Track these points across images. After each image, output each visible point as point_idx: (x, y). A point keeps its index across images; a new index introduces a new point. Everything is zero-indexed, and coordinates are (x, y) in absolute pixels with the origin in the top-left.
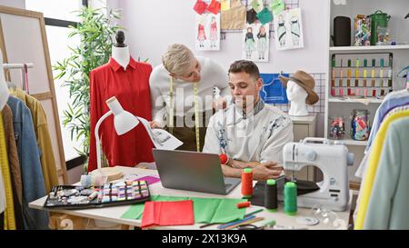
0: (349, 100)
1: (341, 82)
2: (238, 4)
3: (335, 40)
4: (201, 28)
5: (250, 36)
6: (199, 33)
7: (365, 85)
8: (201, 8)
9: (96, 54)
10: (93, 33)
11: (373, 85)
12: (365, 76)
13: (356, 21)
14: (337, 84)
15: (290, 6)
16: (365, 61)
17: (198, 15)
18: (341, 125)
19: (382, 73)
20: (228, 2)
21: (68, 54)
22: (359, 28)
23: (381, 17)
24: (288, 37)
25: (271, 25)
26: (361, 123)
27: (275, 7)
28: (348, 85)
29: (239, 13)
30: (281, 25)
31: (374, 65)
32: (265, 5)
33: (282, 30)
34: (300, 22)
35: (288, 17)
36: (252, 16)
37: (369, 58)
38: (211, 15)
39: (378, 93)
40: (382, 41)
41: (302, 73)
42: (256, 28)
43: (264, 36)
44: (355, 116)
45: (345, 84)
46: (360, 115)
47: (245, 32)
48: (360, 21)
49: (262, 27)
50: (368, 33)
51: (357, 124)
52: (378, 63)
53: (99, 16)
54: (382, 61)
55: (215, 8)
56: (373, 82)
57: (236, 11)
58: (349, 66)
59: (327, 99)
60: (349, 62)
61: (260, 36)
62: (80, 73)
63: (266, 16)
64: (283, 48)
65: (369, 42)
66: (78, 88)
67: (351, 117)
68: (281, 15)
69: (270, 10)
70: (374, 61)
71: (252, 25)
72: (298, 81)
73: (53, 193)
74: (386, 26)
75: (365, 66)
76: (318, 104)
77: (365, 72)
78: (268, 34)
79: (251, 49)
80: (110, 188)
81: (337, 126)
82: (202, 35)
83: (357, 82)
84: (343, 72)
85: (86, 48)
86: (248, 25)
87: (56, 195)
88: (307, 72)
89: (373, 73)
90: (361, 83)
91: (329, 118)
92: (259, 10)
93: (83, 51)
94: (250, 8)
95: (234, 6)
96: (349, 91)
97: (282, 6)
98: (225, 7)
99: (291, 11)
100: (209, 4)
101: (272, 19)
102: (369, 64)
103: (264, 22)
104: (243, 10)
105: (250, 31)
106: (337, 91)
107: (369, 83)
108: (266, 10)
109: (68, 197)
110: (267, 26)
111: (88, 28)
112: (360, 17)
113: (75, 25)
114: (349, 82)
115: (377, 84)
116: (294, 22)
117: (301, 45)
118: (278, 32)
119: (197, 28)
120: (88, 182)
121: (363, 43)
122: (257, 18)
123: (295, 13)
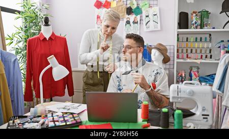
0: (189, 60)
1: (182, 50)
2: (121, 3)
3: (181, 25)
4: (98, 17)
5: (128, 22)
6: (97, 20)
7: (196, 52)
8: (99, 5)
9: (32, 31)
10: (31, 17)
11: (201, 52)
12: (196, 47)
13: (192, 14)
14: (180, 51)
15: (152, 6)
16: (196, 38)
17: (96, 9)
18: (183, 75)
19: (206, 45)
20: (115, 2)
21: (15, 30)
22: (194, 19)
23: (206, 13)
24: (151, 24)
25: (141, 16)
26: (195, 74)
27: (143, 6)
28: (187, 52)
29: (122, 8)
30: (147, 16)
31: (201, 40)
32: (138, 4)
33: (147, 19)
34: (158, 15)
35: (151, 12)
36: (129, 11)
37: (199, 37)
38: (105, 9)
39: (204, 57)
40: (207, 26)
41: (160, 44)
42: (132, 18)
43: (137, 23)
44: (191, 70)
45: (185, 51)
46: (195, 70)
47: (125, 20)
48: (194, 15)
49: (135, 17)
50: (199, 22)
51: (193, 74)
52: (203, 40)
53: (35, 7)
54: (206, 38)
55: (107, 5)
56: (201, 51)
57: (120, 8)
58: (187, 41)
59: (176, 60)
60: (187, 38)
61: (135, 22)
62: (22, 43)
63: (138, 11)
64: (148, 30)
65: (199, 27)
66: (20, 52)
67: (189, 71)
68: (147, 11)
69: (140, 7)
70: (201, 38)
71: (130, 16)
72: (159, 49)
73: (11, 122)
74: (208, 18)
75: (196, 41)
76: (168, 63)
77: (196, 45)
78: (139, 22)
79: (129, 30)
80: (52, 116)
81: (181, 76)
82: (99, 21)
83: (192, 50)
84: (184, 45)
85: (26, 27)
86: (127, 16)
87: (14, 122)
88: (164, 44)
89: (201, 45)
90: (194, 51)
91: (177, 71)
92: (134, 7)
93: (24, 29)
94: (128, 6)
95: (119, 4)
96: (187, 55)
97: (148, 5)
98: (114, 5)
99: (153, 8)
100: (104, 3)
101: (141, 13)
102: (198, 40)
103: (137, 14)
104: (124, 7)
105: (128, 19)
106: (180, 55)
107: (198, 51)
108: (138, 7)
109: (23, 124)
110: (139, 17)
111: (29, 14)
112: (194, 12)
113: (19, 12)
114: (187, 50)
115: (203, 52)
116: (154, 15)
117: (159, 28)
118: (145, 20)
119: (96, 17)
120: (35, 113)
121: (196, 27)
122: (133, 12)
123: (155, 10)
